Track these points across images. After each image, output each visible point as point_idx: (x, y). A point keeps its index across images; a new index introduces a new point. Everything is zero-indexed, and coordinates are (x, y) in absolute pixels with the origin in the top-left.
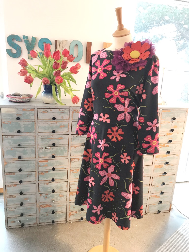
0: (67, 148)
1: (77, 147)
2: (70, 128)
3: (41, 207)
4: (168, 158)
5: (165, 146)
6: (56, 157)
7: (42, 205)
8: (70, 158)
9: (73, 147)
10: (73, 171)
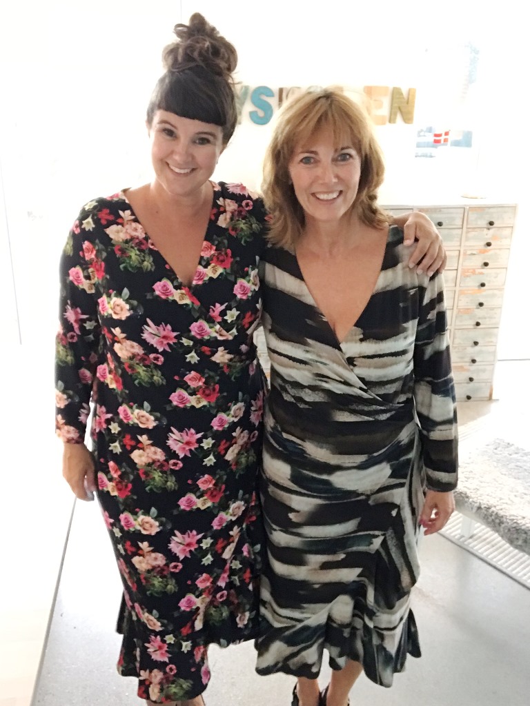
4: (482, 296)
5: (477, 273)
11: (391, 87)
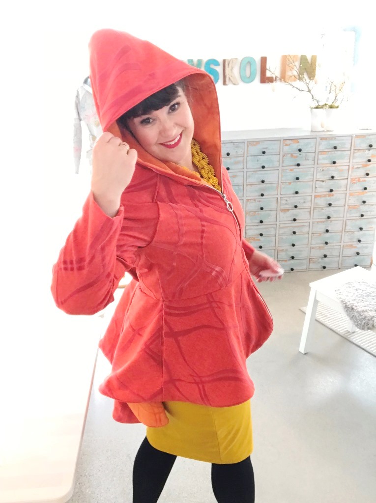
4: (365, 196)
5: (361, 181)
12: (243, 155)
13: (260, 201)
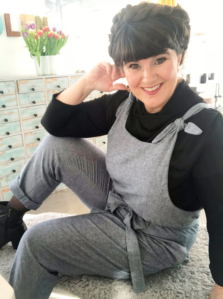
0: (18, 123)
1: (28, 120)
2: (18, 100)
3: (4, 192)
6: (11, 134)
7: (4, 190)
8: (23, 133)
9: (24, 121)
10: (28, 146)
11: (35, 16)
12: (15, 93)
13: (35, 134)
